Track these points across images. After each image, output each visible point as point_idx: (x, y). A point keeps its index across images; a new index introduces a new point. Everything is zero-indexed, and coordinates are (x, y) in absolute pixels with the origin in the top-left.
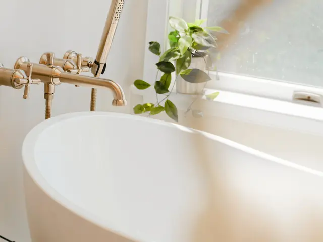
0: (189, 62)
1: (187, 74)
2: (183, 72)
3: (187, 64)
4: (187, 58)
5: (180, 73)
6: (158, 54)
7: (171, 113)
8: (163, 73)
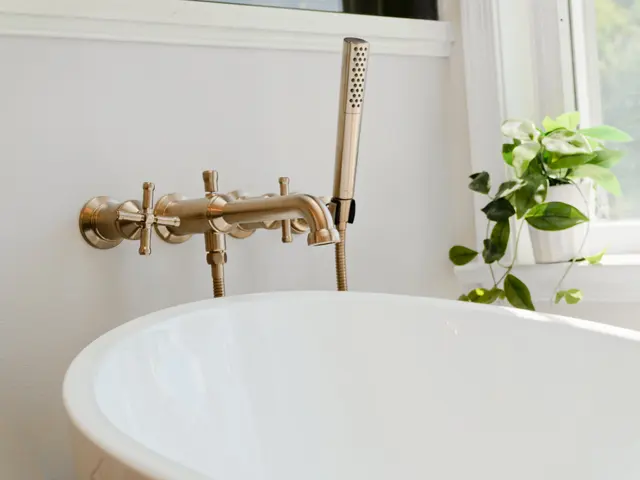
0: (543, 193)
1: (537, 215)
2: (530, 213)
3: (538, 199)
4: (539, 185)
5: (526, 215)
6: (486, 190)
7: (520, 301)
8: (493, 223)
